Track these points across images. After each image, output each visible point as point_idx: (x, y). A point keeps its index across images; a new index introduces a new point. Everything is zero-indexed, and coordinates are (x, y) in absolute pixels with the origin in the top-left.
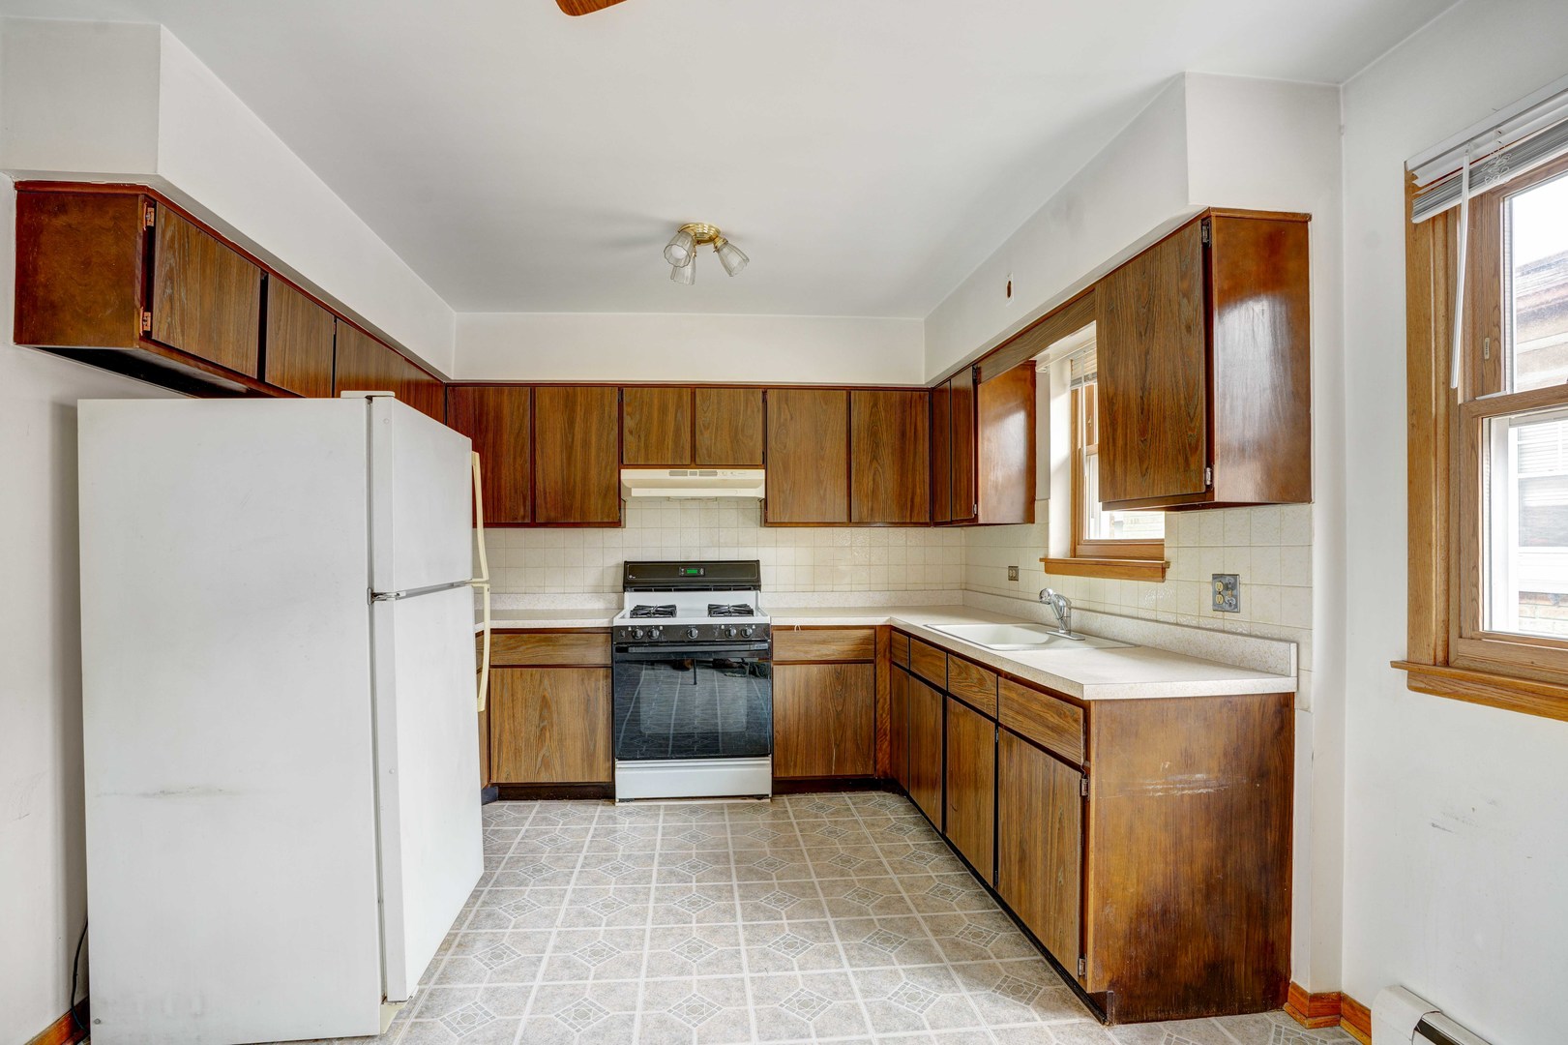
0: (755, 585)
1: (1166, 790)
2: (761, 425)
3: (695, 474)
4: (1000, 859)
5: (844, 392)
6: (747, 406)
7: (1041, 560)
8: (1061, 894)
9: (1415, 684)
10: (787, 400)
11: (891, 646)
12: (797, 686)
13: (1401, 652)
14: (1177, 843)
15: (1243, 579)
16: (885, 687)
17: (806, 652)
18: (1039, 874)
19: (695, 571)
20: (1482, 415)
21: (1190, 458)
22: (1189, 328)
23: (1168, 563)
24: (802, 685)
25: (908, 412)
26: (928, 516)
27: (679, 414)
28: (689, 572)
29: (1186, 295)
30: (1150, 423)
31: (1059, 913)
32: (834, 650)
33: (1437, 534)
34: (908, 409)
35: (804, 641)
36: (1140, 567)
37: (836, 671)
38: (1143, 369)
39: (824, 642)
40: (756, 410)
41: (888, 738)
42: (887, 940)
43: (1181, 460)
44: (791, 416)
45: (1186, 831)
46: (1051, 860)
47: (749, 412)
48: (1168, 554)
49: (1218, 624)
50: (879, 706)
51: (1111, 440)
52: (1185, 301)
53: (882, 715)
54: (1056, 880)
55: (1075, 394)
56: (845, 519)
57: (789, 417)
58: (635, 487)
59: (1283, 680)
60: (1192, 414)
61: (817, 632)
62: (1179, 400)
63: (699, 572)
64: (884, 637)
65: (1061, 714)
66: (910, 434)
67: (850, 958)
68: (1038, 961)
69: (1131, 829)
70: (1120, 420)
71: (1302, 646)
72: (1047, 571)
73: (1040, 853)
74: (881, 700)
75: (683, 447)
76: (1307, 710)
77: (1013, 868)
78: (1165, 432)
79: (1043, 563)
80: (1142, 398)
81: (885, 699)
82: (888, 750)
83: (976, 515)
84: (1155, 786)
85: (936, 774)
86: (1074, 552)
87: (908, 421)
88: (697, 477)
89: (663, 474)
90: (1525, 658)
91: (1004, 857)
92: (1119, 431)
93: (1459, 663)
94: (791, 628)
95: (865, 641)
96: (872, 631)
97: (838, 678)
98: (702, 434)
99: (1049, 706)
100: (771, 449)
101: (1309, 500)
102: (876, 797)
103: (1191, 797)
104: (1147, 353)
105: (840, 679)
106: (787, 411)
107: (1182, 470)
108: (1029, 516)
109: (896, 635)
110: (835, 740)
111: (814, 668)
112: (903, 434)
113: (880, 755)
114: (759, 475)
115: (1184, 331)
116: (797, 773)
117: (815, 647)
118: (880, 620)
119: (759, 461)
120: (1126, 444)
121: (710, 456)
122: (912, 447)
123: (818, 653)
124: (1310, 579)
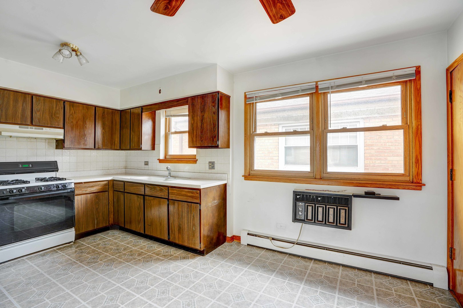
0: (56, 169)
1: (211, 205)
2: (63, 113)
3: (33, 128)
4: (170, 232)
5: (94, 107)
6: (57, 106)
7: (158, 160)
8: (194, 232)
9: (245, 179)
10: (73, 106)
11: (113, 186)
12: (83, 202)
13: (243, 174)
14: (213, 215)
15: (215, 163)
16: (112, 198)
17: (86, 191)
18: (186, 230)
19: (27, 166)
20: (254, 136)
21: (214, 139)
22: (214, 113)
23: (197, 160)
24: (84, 201)
25: (114, 116)
26: (119, 147)
27: (24, 104)
28: (24, 166)
29: (214, 106)
30: (204, 131)
31: (193, 237)
32: (95, 189)
33: (248, 154)
34: (114, 115)
35: (85, 187)
36: (190, 161)
37: (96, 195)
38: (202, 119)
39: (92, 187)
40: (60, 108)
41: (113, 213)
42: (148, 261)
43: (212, 139)
44: (75, 112)
45: (214, 212)
46: (190, 226)
47: (58, 108)
48: (197, 158)
49: (210, 172)
50: (110, 204)
51: (192, 133)
52: (213, 107)
53: (111, 207)
54: (192, 230)
55: (166, 119)
56: (93, 147)
57: (74, 112)
58: (3, 131)
59: (225, 181)
60: (214, 130)
61: (90, 184)
62: (211, 127)
63: (29, 166)
64: (111, 183)
65: (192, 193)
66: (114, 122)
67: (143, 269)
68: (184, 251)
69: (207, 214)
70: (195, 129)
71: (228, 174)
72: (160, 162)
73: (186, 225)
74: (111, 202)
75: (26, 117)
76: (229, 186)
77: (176, 233)
78: (208, 133)
79: (158, 161)
80: (201, 125)
81: (112, 202)
82: (113, 217)
83: (141, 148)
84: (210, 204)
85: (141, 218)
86: (165, 157)
87: (114, 119)
88: (34, 130)
89: (17, 127)
90: (260, 173)
91: (172, 231)
92: (195, 131)
93: (251, 175)
94: (82, 183)
95: (105, 185)
96: (107, 182)
97: (97, 198)
98: (36, 113)
99: (188, 192)
100: (66, 122)
101: (229, 148)
102: (110, 232)
103: (215, 205)
104: (203, 116)
105: (97, 197)
106: (73, 110)
107: (212, 141)
108: (153, 148)
109: (115, 182)
110: (96, 217)
111: (89, 195)
112: (112, 123)
113: (110, 219)
114: (62, 131)
115: (213, 113)
116: (83, 231)
117: (89, 189)
118: (110, 178)
119: (62, 126)
120: (197, 134)
121: (40, 122)
122: (115, 127)
123: (90, 190)
124: (229, 162)
